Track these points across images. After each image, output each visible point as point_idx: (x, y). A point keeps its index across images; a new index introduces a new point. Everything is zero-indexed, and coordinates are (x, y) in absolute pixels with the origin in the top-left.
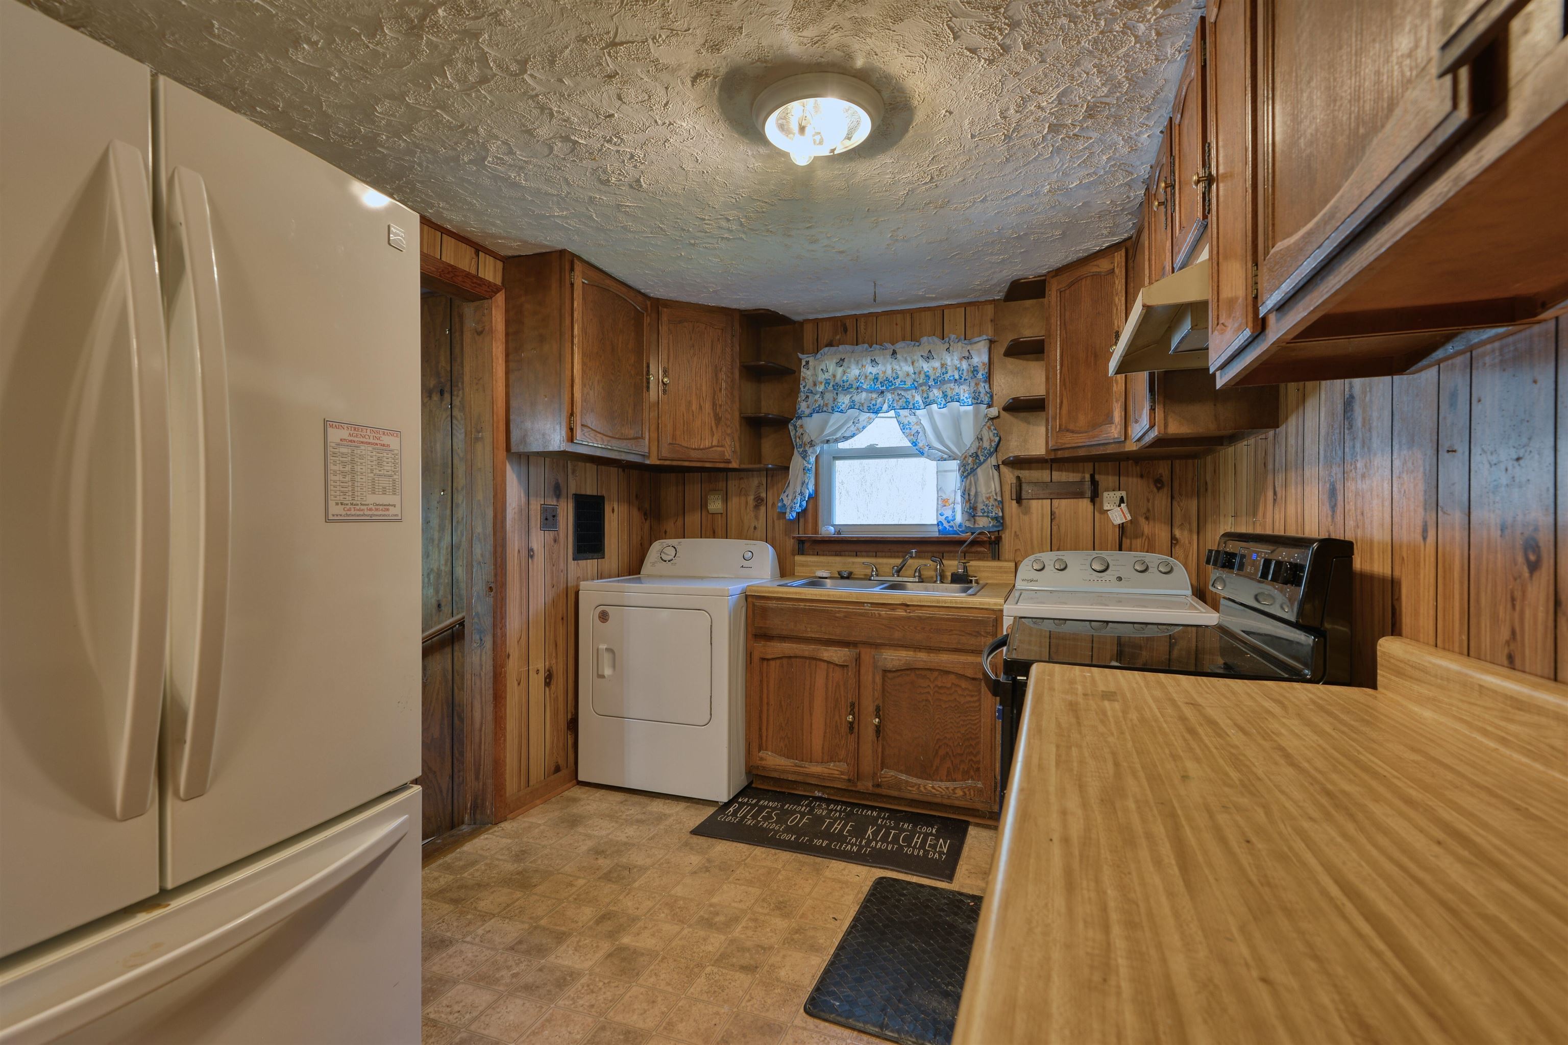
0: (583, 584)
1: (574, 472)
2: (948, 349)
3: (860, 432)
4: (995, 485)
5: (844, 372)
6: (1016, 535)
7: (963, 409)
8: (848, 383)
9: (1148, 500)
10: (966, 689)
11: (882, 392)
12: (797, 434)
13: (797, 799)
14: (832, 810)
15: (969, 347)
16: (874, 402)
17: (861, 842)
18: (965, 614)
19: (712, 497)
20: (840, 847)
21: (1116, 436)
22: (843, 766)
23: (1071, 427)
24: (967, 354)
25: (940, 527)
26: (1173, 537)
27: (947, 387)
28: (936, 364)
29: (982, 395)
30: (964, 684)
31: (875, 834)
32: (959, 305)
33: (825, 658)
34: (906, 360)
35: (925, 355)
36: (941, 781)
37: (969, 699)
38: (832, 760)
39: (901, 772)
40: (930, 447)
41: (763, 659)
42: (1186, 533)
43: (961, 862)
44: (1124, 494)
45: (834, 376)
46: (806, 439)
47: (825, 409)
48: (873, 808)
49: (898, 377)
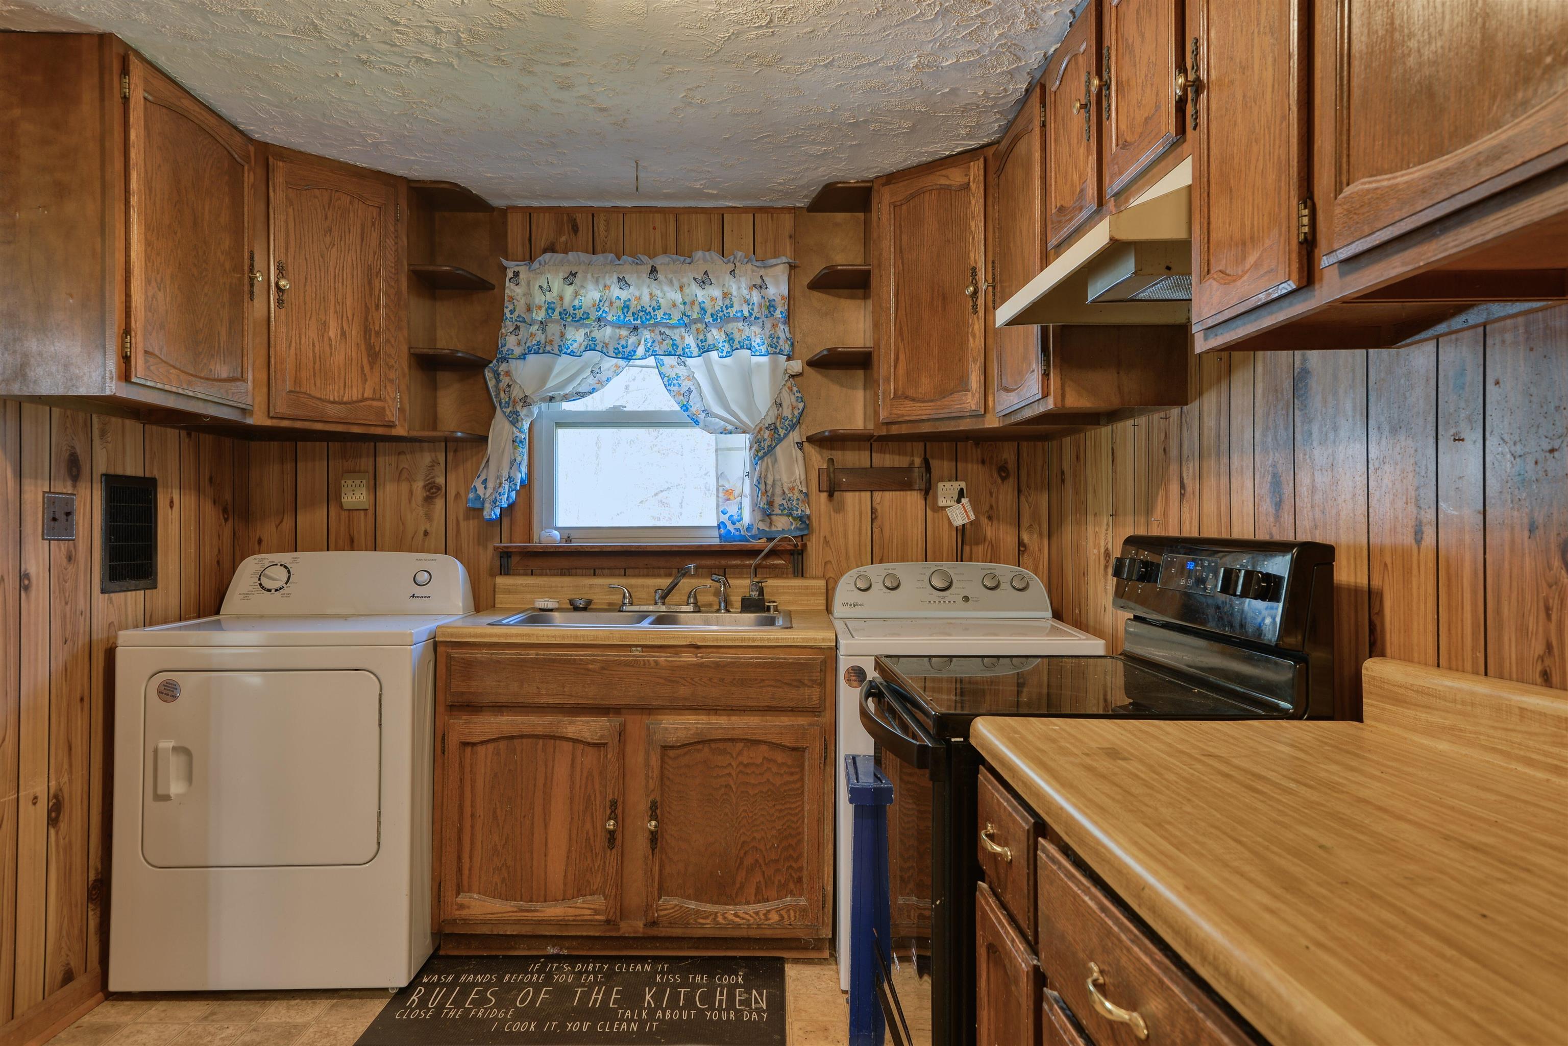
0: (124, 636)
1: (103, 434)
2: (732, 272)
3: (603, 386)
4: (799, 471)
5: (576, 294)
6: (826, 542)
7: (755, 359)
8: (582, 311)
9: (991, 494)
10: (783, 764)
11: (636, 328)
12: (501, 385)
13: (521, 965)
14: (580, 973)
15: (762, 272)
16: (623, 342)
17: (640, 1015)
18: (781, 655)
19: (350, 482)
20: (611, 1027)
21: (974, 408)
22: (598, 901)
23: (911, 392)
24: (759, 282)
25: (722, 531)
26: (1021, 543)
27: (733, 327)
28: (716, 293)
29: (781, 342)
30: (780, 757)
31: (658, 998)
32: (745, 210)
33: (570, 735)
34: (671, 282)
35: (700, 277)
36: (748, 903)
37: (788, 778)
38: (580, 893)
39: (689, 897)
40: (708, 413)
41: (465, 744)
42: (1035, 537)
43: (789, 1020)
44: (963, 485)
45: (561, 298)
46: (516, 393)
47: (548, 348)
48: (643, 960)
49: (659, 308)
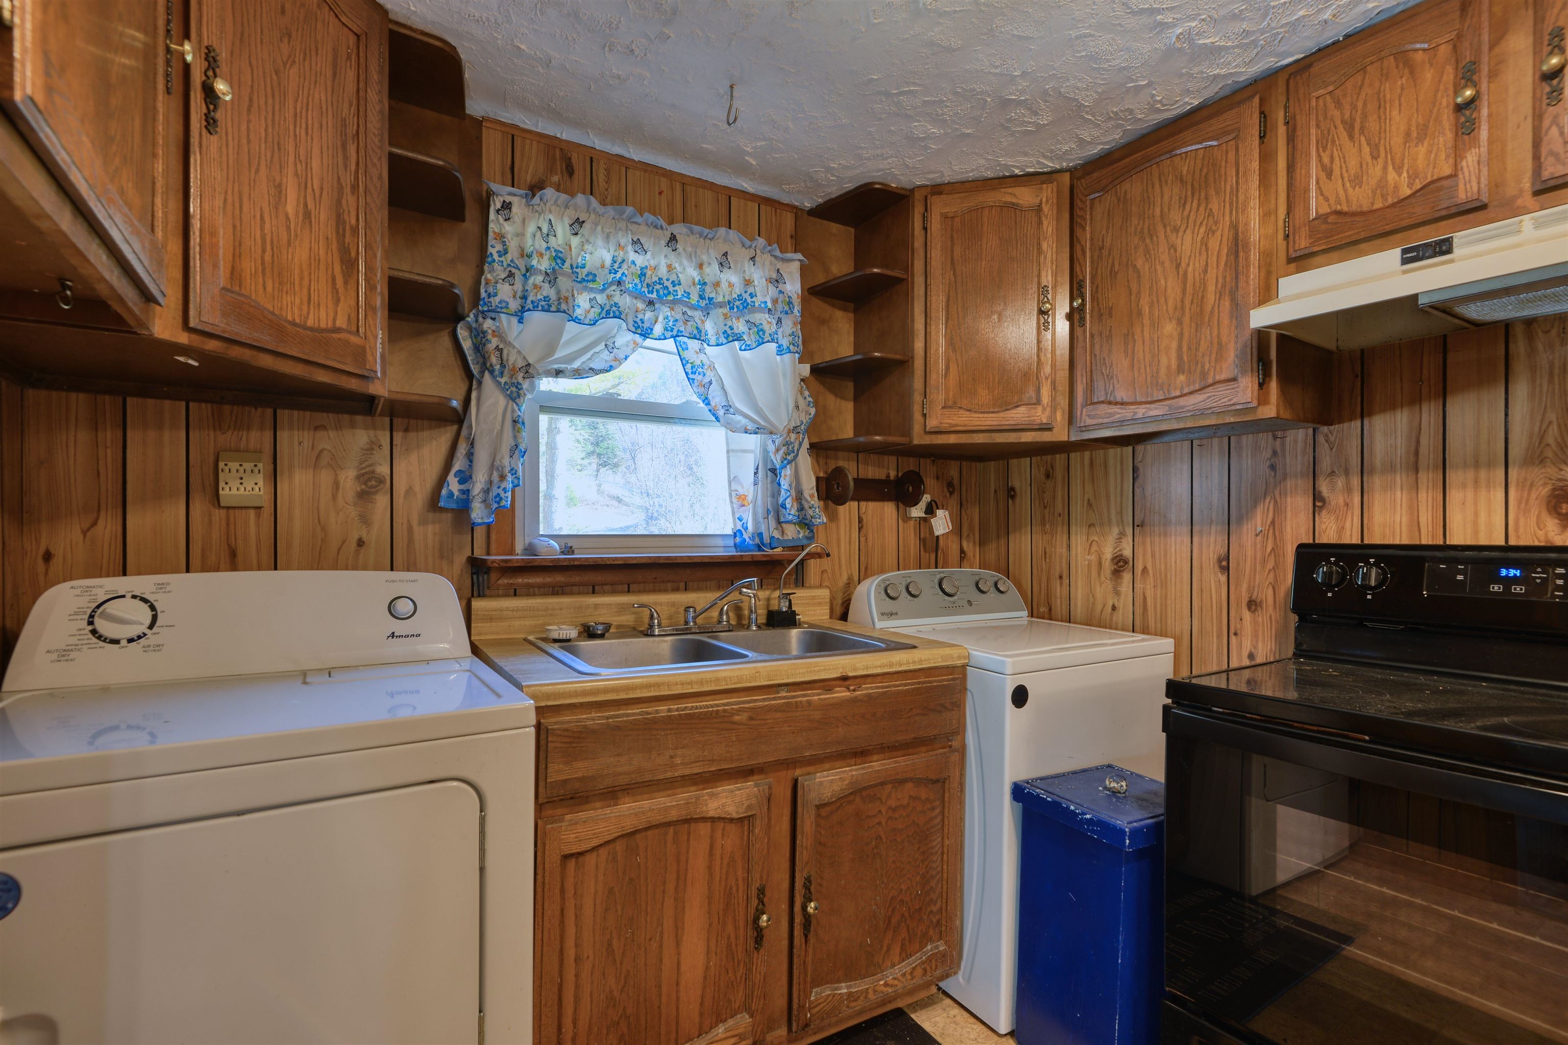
2: (753, 259)
3: (620, 365)
5: (582, 248)
7: (781, 356)
8: (585, 271)
10: (926, 799)
11: (651, 303)
12: (489, 346)
15: (779, 265)
16: (640, 316)
19: (234, 465)
21: (1045, 421)
22: (743, 1022)
23: (964, 402)
24: (774, 276)
25: (738, 540)
28: (736, 277)
30: (923, 792)
32: (751, 195)
33: (711, 814)
34: (690, 256)
36: (894, 964)
37: (930, 813)
38: (718, 1019)
39: (839, 980)
40: (728, 407)
41: (566, 857)
44: (930, 498)
45: (570, 248)
46: (513, 359)
49: (680, 284)
